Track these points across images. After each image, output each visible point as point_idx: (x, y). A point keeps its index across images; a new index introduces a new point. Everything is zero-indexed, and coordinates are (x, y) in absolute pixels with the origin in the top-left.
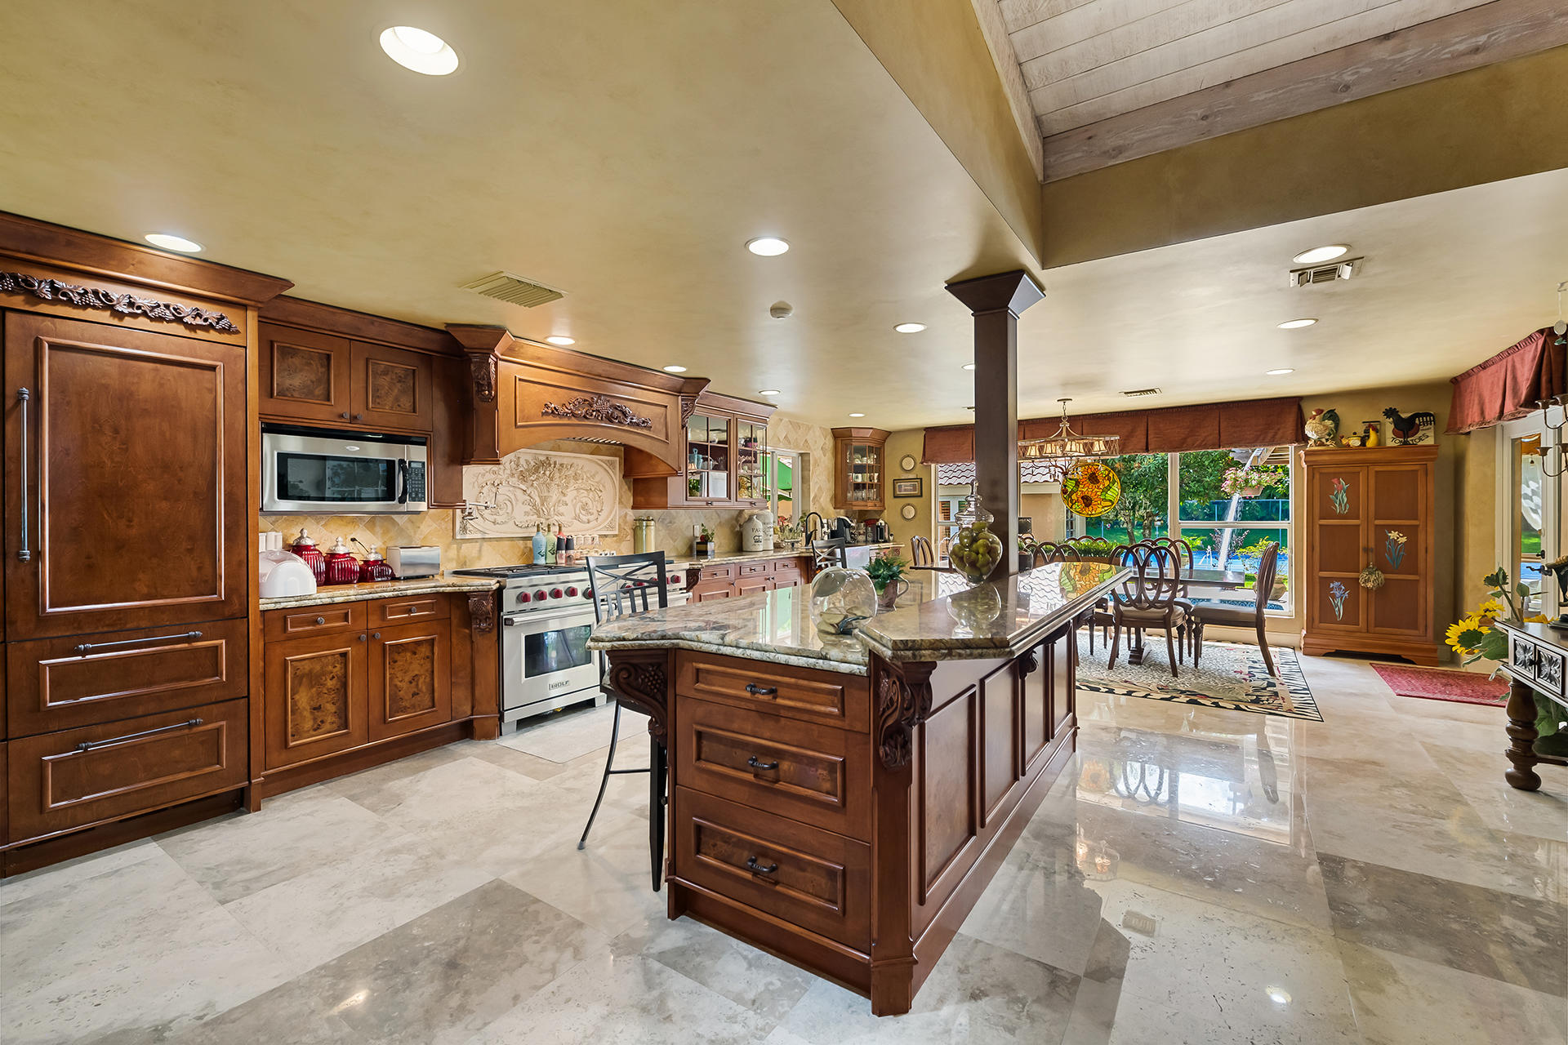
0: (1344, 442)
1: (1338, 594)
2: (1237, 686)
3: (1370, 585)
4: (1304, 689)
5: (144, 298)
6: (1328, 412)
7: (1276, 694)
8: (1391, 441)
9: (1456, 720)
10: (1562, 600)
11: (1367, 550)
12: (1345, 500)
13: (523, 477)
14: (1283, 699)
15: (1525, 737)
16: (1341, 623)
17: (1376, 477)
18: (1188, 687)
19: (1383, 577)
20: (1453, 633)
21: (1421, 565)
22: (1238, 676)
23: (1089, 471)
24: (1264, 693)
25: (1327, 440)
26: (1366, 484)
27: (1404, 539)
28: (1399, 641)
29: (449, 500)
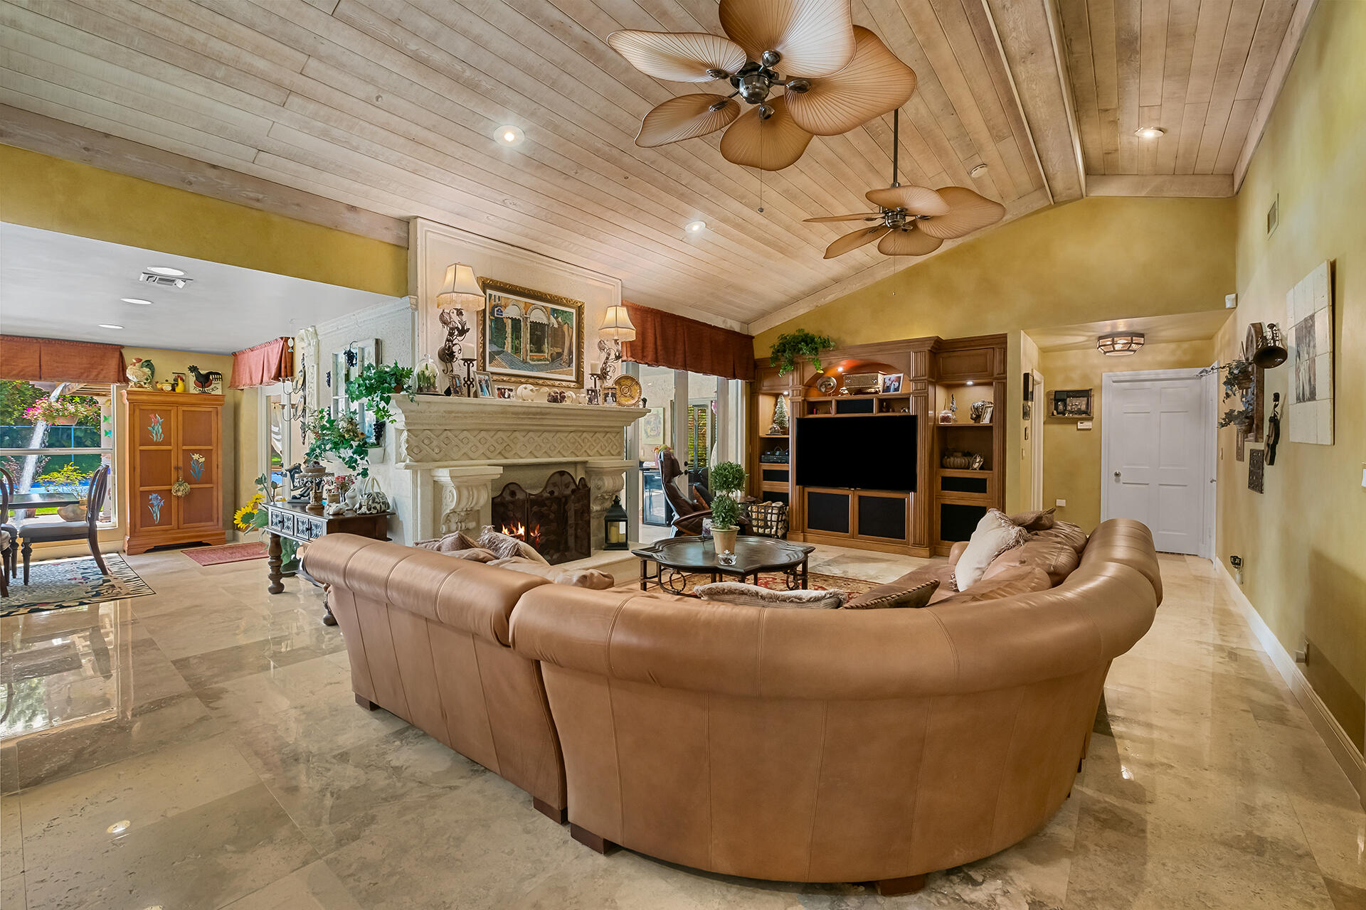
0: (159, 386)
1: (155, 503)
2: (74, 589)
3: (180, 494)
4: (136, 578)
6: (146, 361)
7: (113, 586)
8: (193, 389)
9: (240, 571)
10: (292, 488)
11: (177, 468)
12: (161, 430)
14: (120, 588)
15: (277, 565)
16: (159, 524)
17: (183, 415)
18: (23, 601)
19: (189, 486)
20: (238, 516)
21: (214, 478)
22: (73, 582)
24: (101, 588)
25: (145, 383)
26: (176, 419)
27: (203, 459)
28: (200, 531)
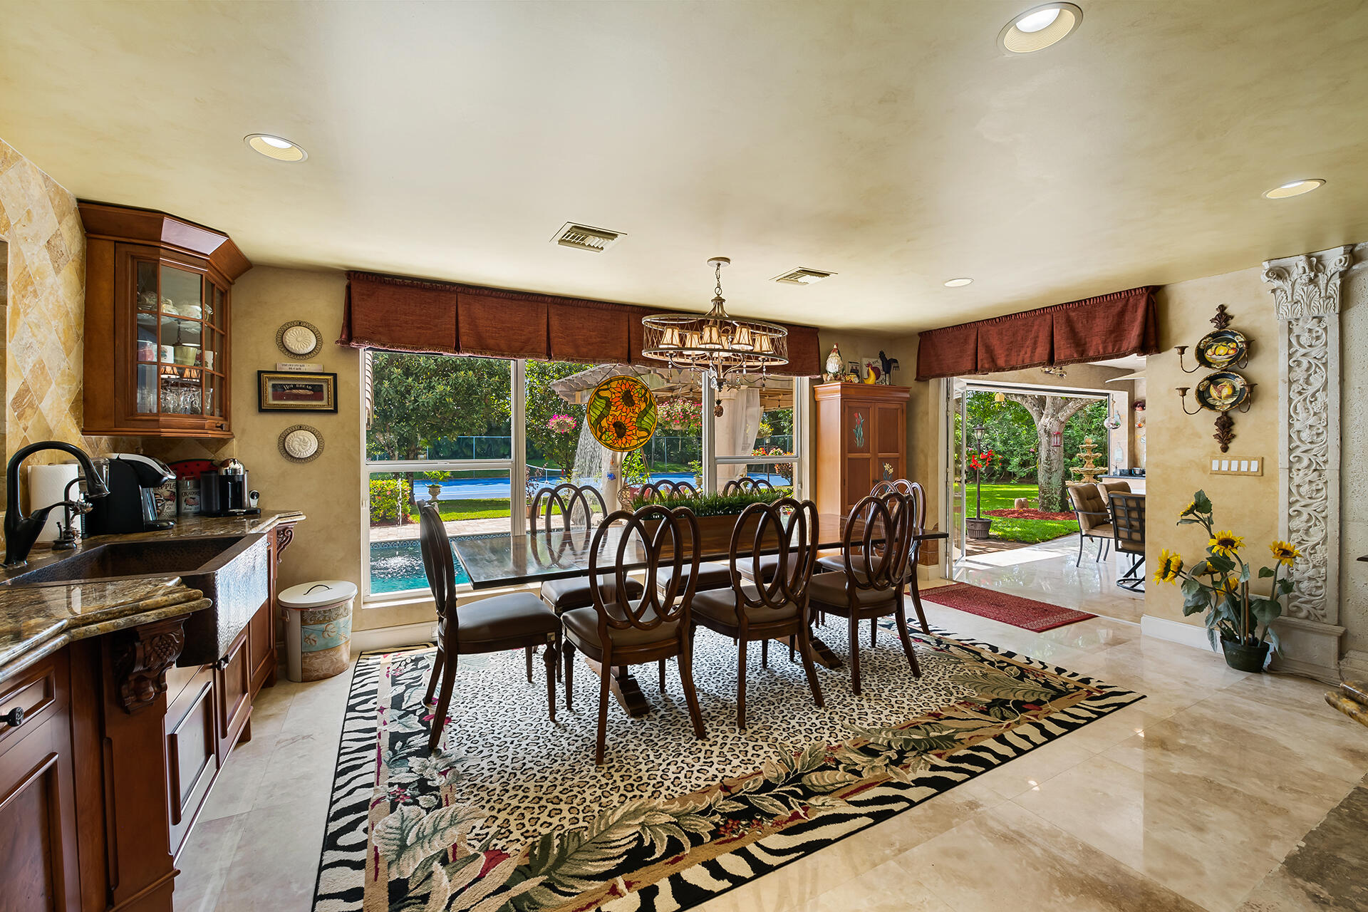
12: (862, 433)
17: (879, 414)
23: (623, 387)
26: (873, 420)
27: (892, 470)
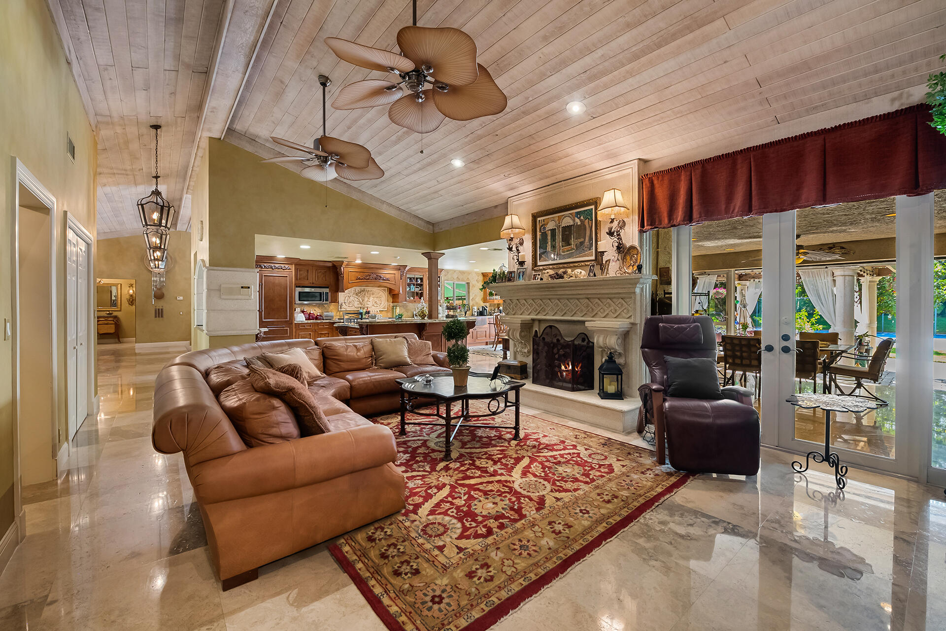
5: (277, 266)
13: (357, 295)
29: (335, 300)
